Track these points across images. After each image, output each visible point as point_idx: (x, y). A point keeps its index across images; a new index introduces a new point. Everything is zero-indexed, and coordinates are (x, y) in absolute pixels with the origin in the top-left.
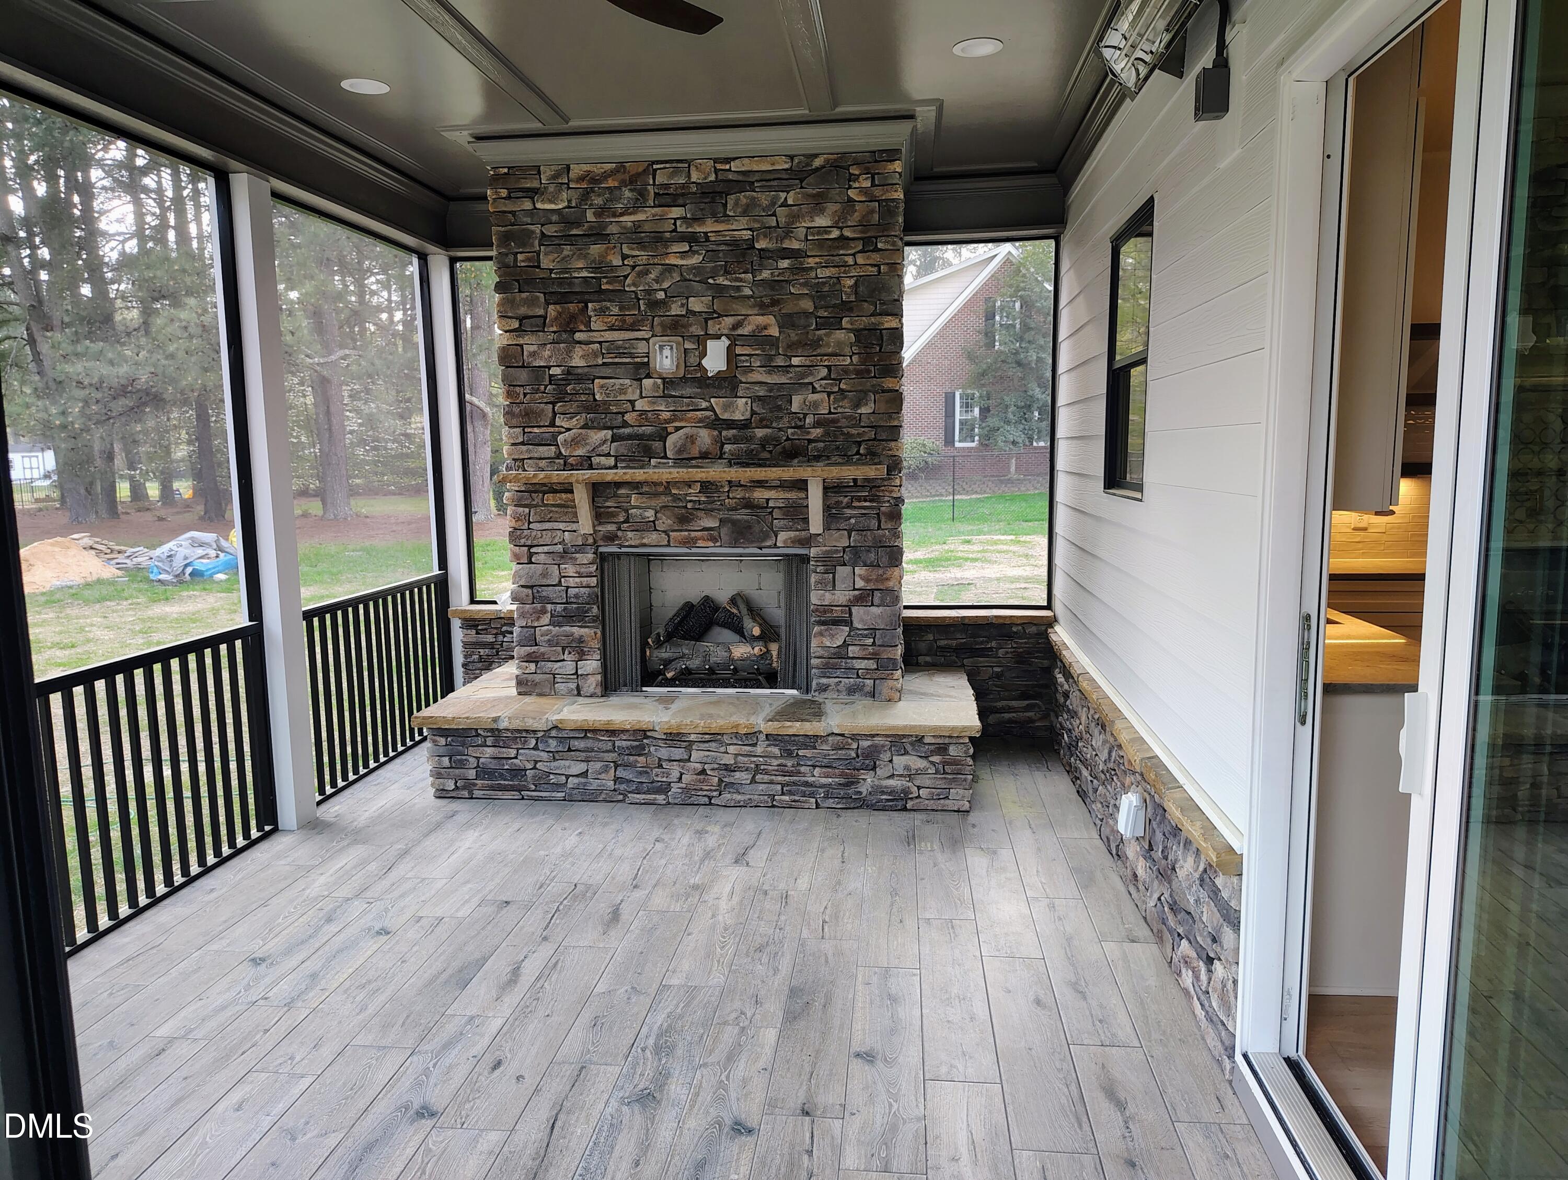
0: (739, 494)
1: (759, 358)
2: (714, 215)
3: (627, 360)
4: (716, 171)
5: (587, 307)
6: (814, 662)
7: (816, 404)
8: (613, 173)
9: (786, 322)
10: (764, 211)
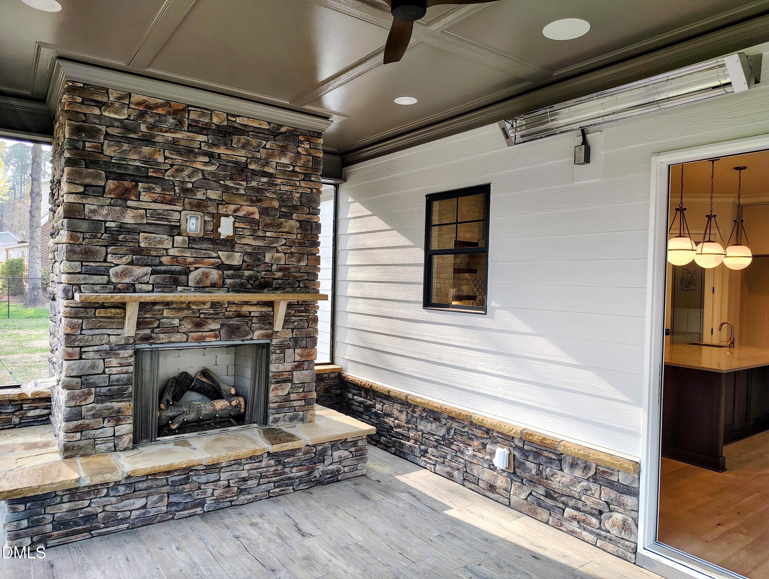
0: (233, 308)
1: (249, 230)
2: (225, 144)
3: (165, 223)
4: (228, 120)
5: (138, 186)
6: (271, 405)
7: (279, 259)
8: (161, 106)
9: (264, 212)
10: (254, 149)
